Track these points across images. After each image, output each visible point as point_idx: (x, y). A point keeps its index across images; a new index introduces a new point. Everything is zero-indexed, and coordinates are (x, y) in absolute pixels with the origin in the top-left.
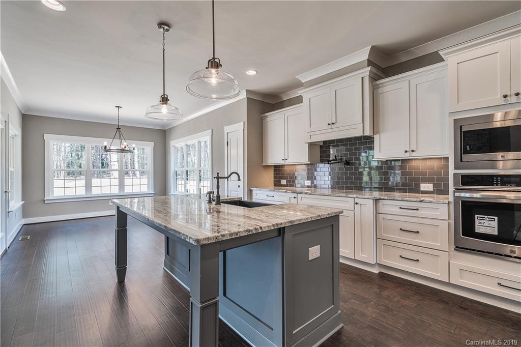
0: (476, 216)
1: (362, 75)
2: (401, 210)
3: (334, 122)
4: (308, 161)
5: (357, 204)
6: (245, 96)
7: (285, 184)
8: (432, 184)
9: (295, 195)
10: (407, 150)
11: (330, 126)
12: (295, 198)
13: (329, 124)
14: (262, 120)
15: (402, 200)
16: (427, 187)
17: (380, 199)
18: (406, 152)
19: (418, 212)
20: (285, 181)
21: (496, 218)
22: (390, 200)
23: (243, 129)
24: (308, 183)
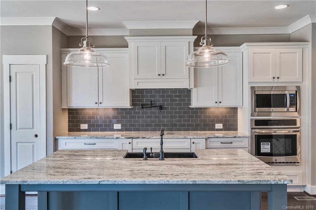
0: (262, 143)
1: (189, 40)
2: (222, 144)
3: (164, 73)
4: (129, 106)
5: (193, 143)
6: (51, 24)
7: (87, 128)
8: (222, 124)
9: (130, 140)
10: (217, 101)
11: (159, 77)
12: (130, 143)
13: (159, 75)
14: (61, 54)
15: (223, 137)
16: (219, 126)
17: (209, 138)
18: (216, 102)
19: (232, 144)
20: (87, 125)
21: (270, 143)
22: (215, 138)
23: (46, 64)
24: (117, 126)
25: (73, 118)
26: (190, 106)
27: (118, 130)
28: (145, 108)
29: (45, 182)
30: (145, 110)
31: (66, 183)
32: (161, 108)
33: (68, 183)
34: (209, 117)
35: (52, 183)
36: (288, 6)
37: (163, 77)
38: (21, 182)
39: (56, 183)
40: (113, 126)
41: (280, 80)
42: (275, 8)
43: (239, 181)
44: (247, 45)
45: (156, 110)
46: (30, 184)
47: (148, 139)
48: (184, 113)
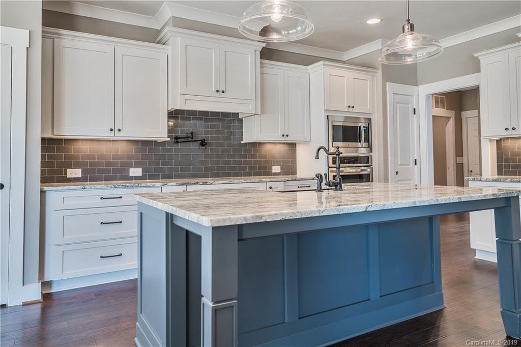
1: (256, 48)
3: (224, 90)
4: (167, 137)
5: (271, 188)
7: (80, 176)
8: (280, 167)
10: (285, 134)
11: (217, 94)
13: (217, 91)
16: (276, 169)
18: (283, 136)
20: (80, 169)
22: (293, 180)
23: (27, 48)
24: (136, 172)
25: (50, 157)
26: (242, 142)
27: (136, 178)
28: (180, 142)
29: (292, 215)
30: (180, 146)
31: (323, 214)
32: (203, 143)
33: (325, 214)
34: (265, 157)
35: (304, 216)
36: (382, 20)
37: (222, 95)
38: (253, 217)
39: (309, 216)
40: (128, 172)
41: (355, 110)
42: (368, 22)
43: (493, 195)
44: (324, 65)
45: (195, 146)
46: (268, 220)
47: (211, 184)
48: (235, 151)
